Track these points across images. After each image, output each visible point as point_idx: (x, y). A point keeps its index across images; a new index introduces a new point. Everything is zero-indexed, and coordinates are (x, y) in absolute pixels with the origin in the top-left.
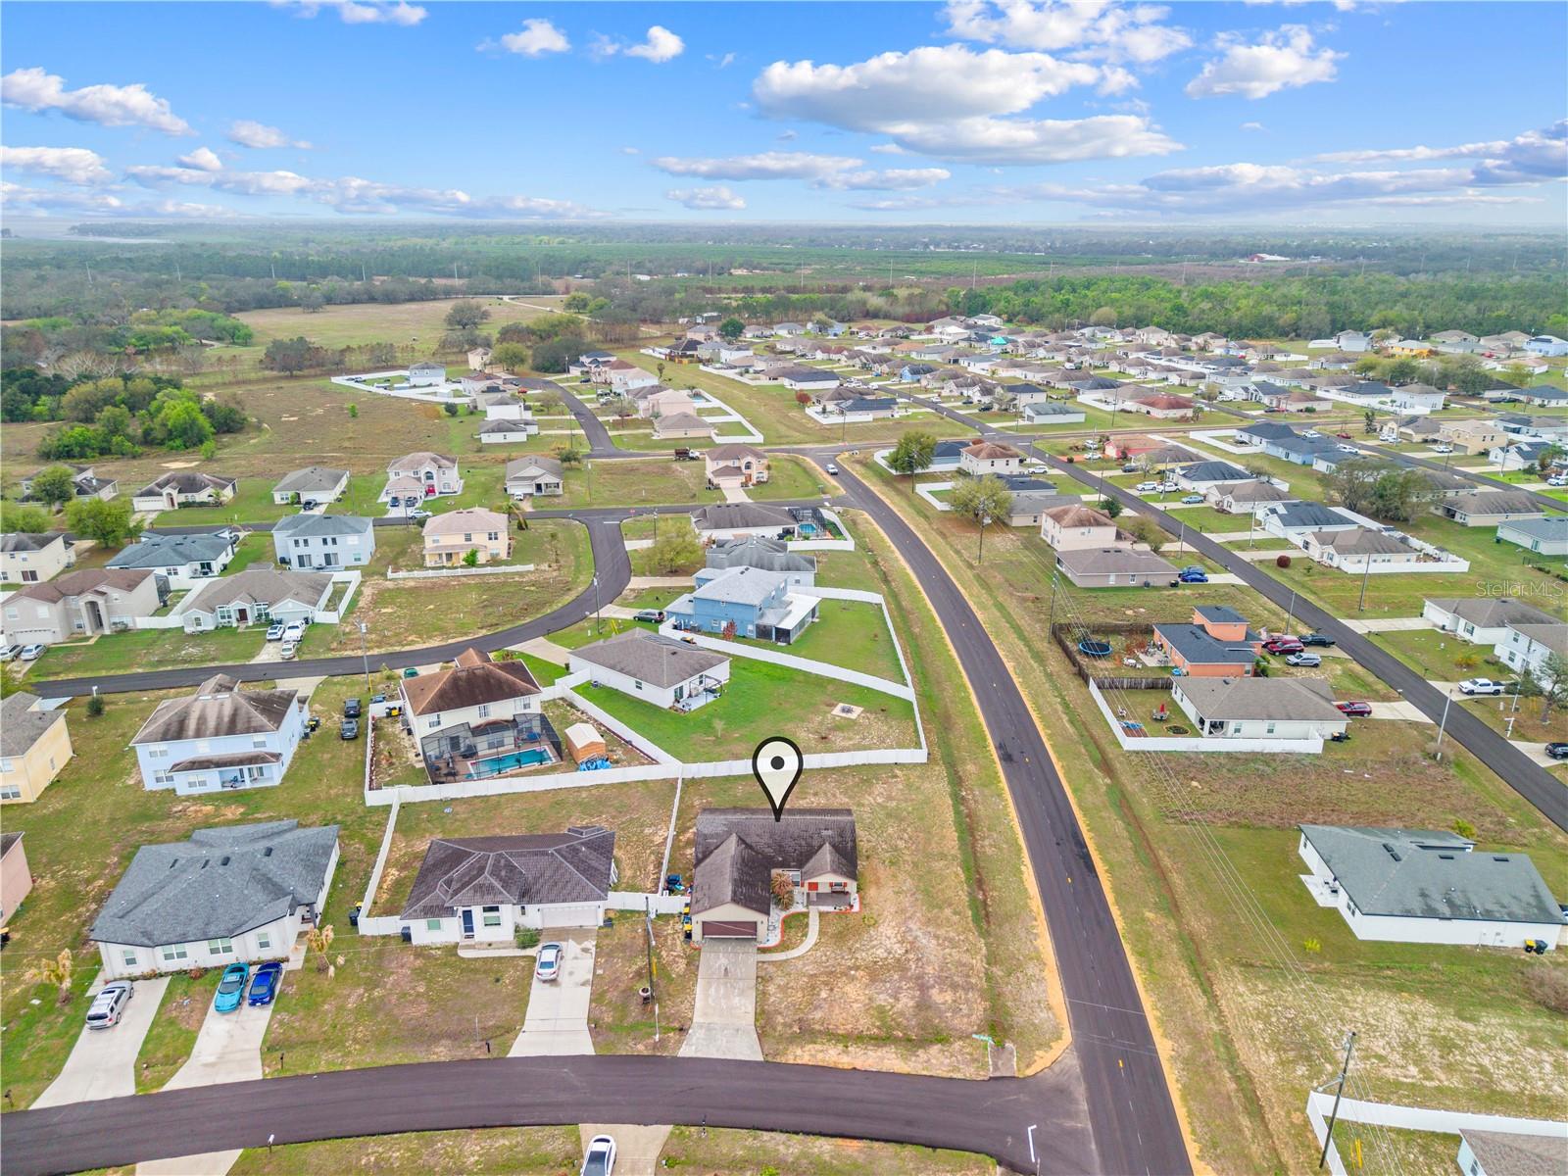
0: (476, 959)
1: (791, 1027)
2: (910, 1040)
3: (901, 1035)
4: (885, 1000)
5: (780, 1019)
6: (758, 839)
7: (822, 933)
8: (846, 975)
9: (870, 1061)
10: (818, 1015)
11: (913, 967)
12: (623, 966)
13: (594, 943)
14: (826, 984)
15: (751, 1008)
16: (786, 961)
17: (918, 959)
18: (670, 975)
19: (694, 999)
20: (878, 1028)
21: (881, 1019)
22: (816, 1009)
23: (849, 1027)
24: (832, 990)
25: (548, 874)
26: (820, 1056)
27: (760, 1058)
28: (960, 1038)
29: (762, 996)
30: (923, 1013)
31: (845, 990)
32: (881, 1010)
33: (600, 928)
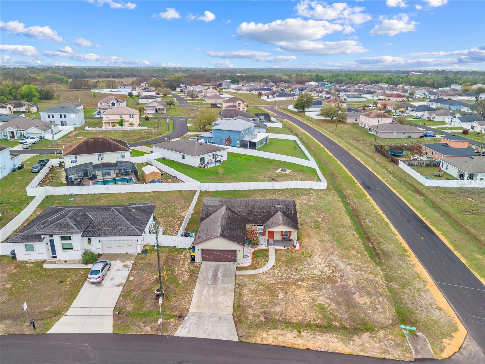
0: (53, 270)
1: (259, 317)
2: (345, 328)
3: (338, 324)
4: (324, 301)
5: (251, 311)
6: (238, 209)
7: (277, 260)
8: (295, 284)
9: (319, 343)
10: (278, 309)
11: (339, 280)
12: (148, 275)
13: (132, 262)
14: (282, 289)
15: (231, 303)
16: (255, 275)
17: (342, 276)
18: (178, 282)
19: (192, 297)
20: (321, 319)
21: (323, 313)
22: (276, 305)
23: (300, 318)
24: (286, 293)
25: (107, 221)
26: (281, 338)
27: (236, 339)
28: (382, 328)
29: (238, 296)
30: (352, 310)
31: (296, 293)
32: (322, 308)
33: (139, 254)
